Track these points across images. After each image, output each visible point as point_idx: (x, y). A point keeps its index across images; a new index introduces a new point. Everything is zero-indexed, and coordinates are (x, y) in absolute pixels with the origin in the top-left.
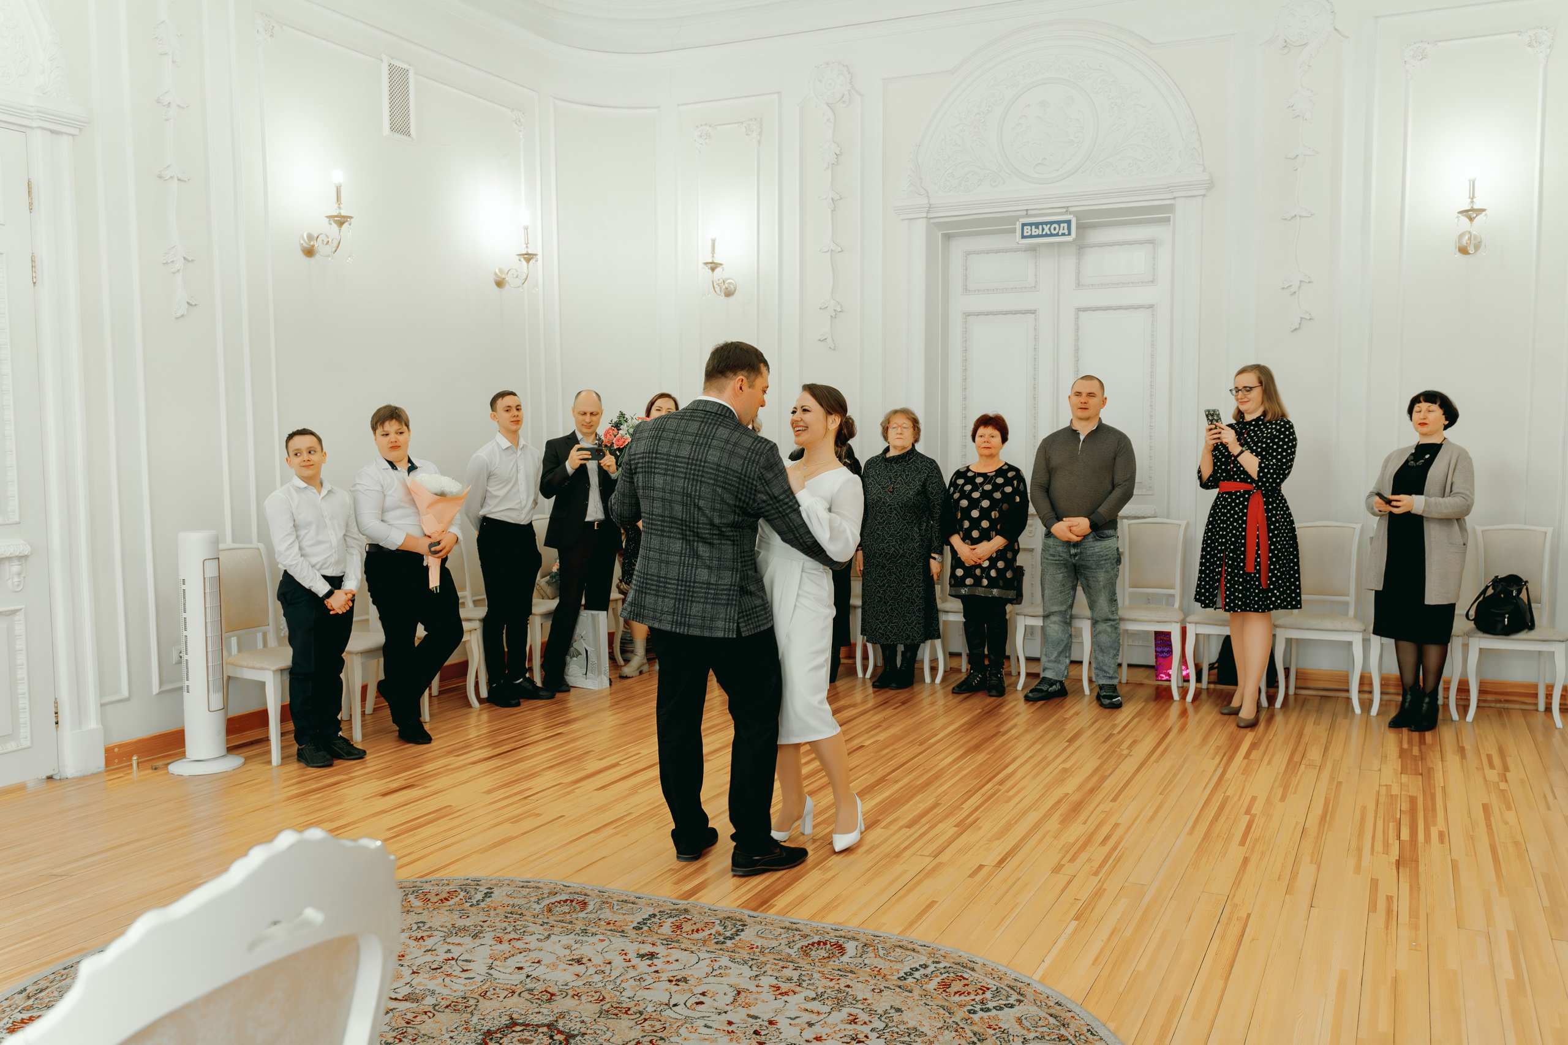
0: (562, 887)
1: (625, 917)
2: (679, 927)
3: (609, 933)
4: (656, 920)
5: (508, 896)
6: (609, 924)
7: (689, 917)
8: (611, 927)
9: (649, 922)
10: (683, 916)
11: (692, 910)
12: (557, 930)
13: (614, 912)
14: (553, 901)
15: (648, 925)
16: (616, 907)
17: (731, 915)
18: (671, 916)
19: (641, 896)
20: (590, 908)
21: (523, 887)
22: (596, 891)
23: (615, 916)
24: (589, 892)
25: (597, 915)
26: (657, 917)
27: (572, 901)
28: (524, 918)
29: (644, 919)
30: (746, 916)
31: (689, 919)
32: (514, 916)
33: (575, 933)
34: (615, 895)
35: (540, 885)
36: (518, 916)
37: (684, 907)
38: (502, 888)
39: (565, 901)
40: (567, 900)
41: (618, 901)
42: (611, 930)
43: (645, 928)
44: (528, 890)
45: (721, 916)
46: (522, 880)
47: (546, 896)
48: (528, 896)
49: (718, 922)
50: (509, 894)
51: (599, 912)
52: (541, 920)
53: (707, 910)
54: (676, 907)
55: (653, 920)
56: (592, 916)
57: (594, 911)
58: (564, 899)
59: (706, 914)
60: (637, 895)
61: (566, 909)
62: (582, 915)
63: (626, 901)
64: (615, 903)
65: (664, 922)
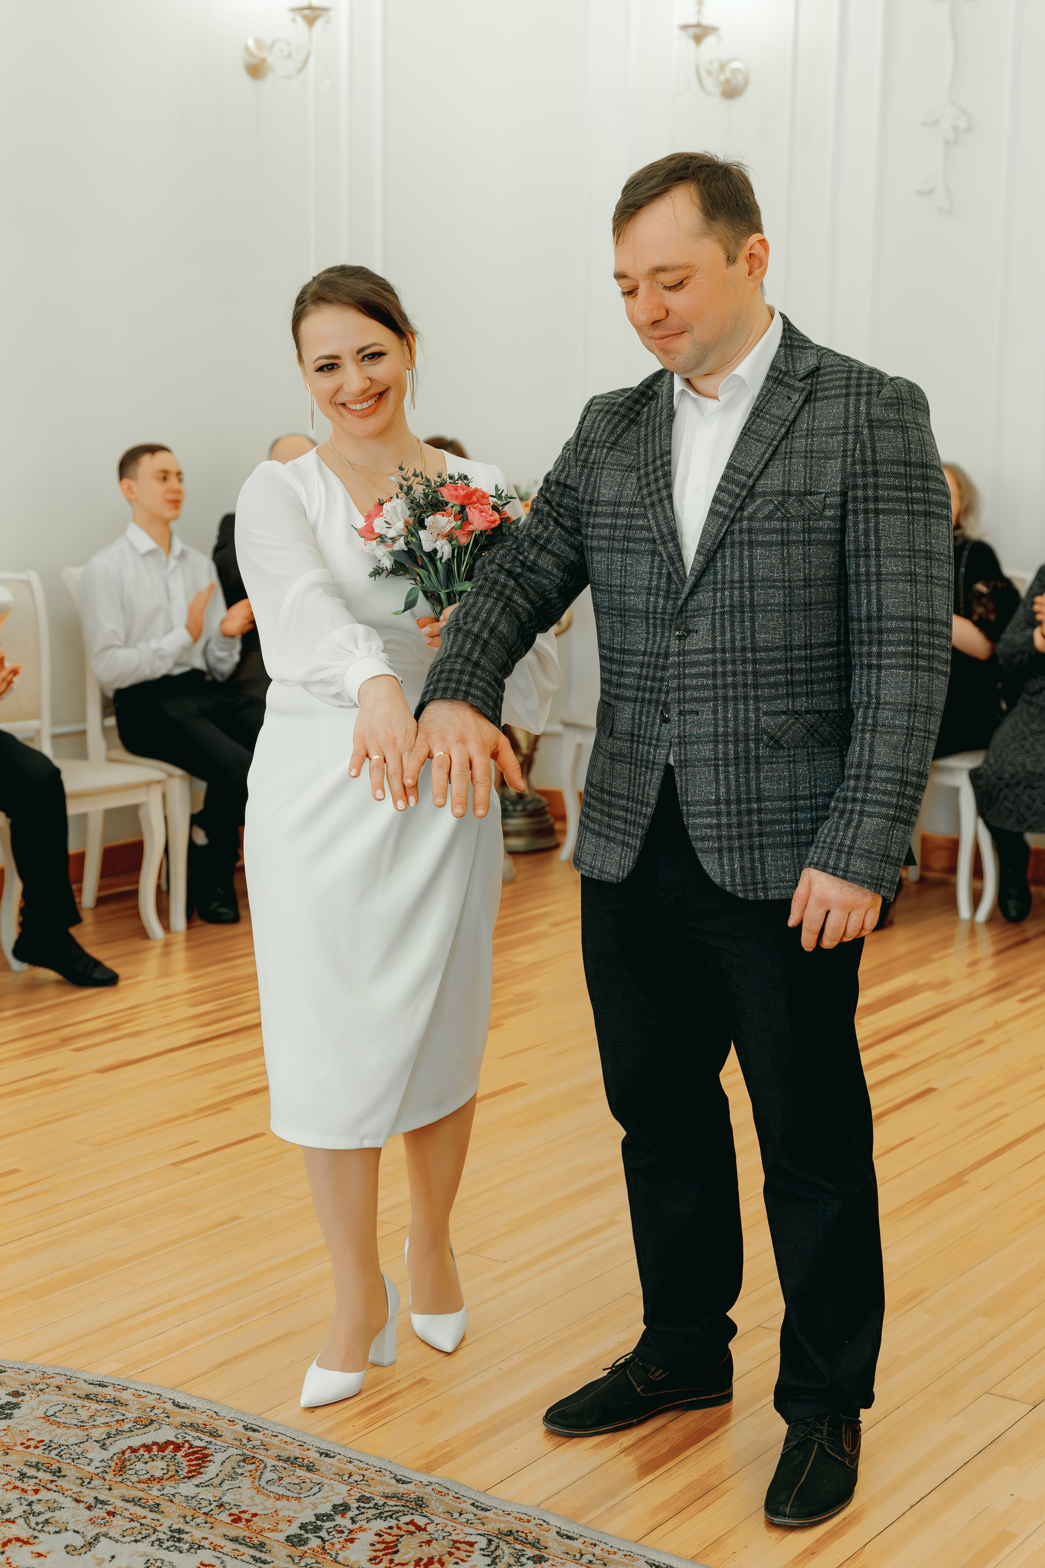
0: (169, 1406)
1: (279, 1504)
2: (391, 1548)
3: (229, 1546)
4: (344, 1522)
5: (46, 1417)
6: (237, 1520)
7: (421, 1521)
8: (239, 1531)
9: (328, 1525)
10: (408, 1518)
11: (435, 1506)
12: (119, 1524)
13: (259, 1490)
14: (136, 1442)
15: (323, 1534)
16: (268, 1475)
17: (516, 1526)
18: (379, 1516)
19: (333, 1448)
20: (211, 1470)
21: (87, 1397)
22: (239, 1428)
23: (259, 1498)
24: (221, 1426)
25: (218, 1492)
26: (350, 1514)
27: (178, 1447)
28: (60, 1482)
29: (318, 1517)
30: (553, 1534)
31: (419, 1528)
32: (40, 1475)
33: (154, 1538)
34: (275, 1441)
35: (125, 1396)
36: (49, 1476)
37: (420, 1492)
38: (43, 1397)
39: (162, 1447)
40: (168, 1443)
41: (279, 1458)
42: (235, 1540)
43: (314, 1543)
44: (94, 1406)
45: (492, 1527)
46: (90, 1378)
47: (126, 1427)
48: (88, 1425)
49: (482, 1542)
50: (50, 1413)
51: (225, 1486)
52: (94, 1494)
53: (467, 1506)
54: (402, 1489)
55: (339, 1520)
56: (207, 1494)
57: (217, 1481)
58: (161, 1440)
59: (462, 1519)
60: (325, 1446)
61: (157, 1467)
62: (187, 1488)
63: (292, 1461)
64: (270, 1462)
65: (361, 1529)
